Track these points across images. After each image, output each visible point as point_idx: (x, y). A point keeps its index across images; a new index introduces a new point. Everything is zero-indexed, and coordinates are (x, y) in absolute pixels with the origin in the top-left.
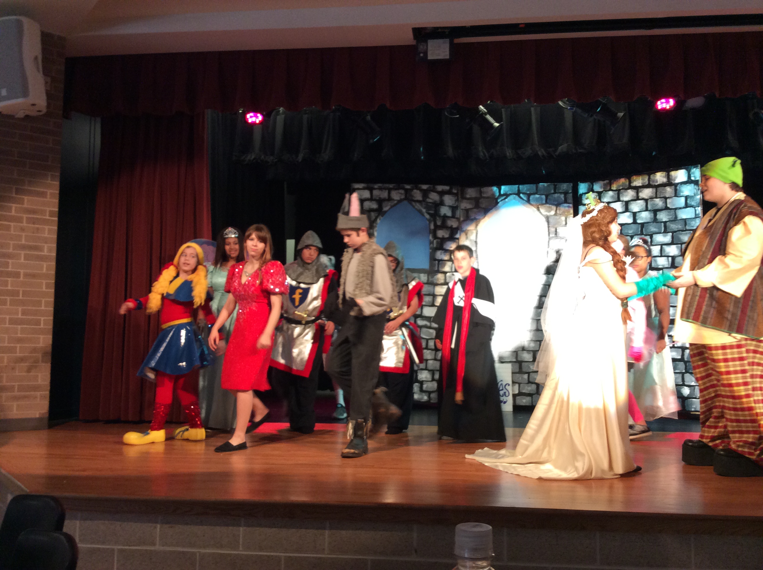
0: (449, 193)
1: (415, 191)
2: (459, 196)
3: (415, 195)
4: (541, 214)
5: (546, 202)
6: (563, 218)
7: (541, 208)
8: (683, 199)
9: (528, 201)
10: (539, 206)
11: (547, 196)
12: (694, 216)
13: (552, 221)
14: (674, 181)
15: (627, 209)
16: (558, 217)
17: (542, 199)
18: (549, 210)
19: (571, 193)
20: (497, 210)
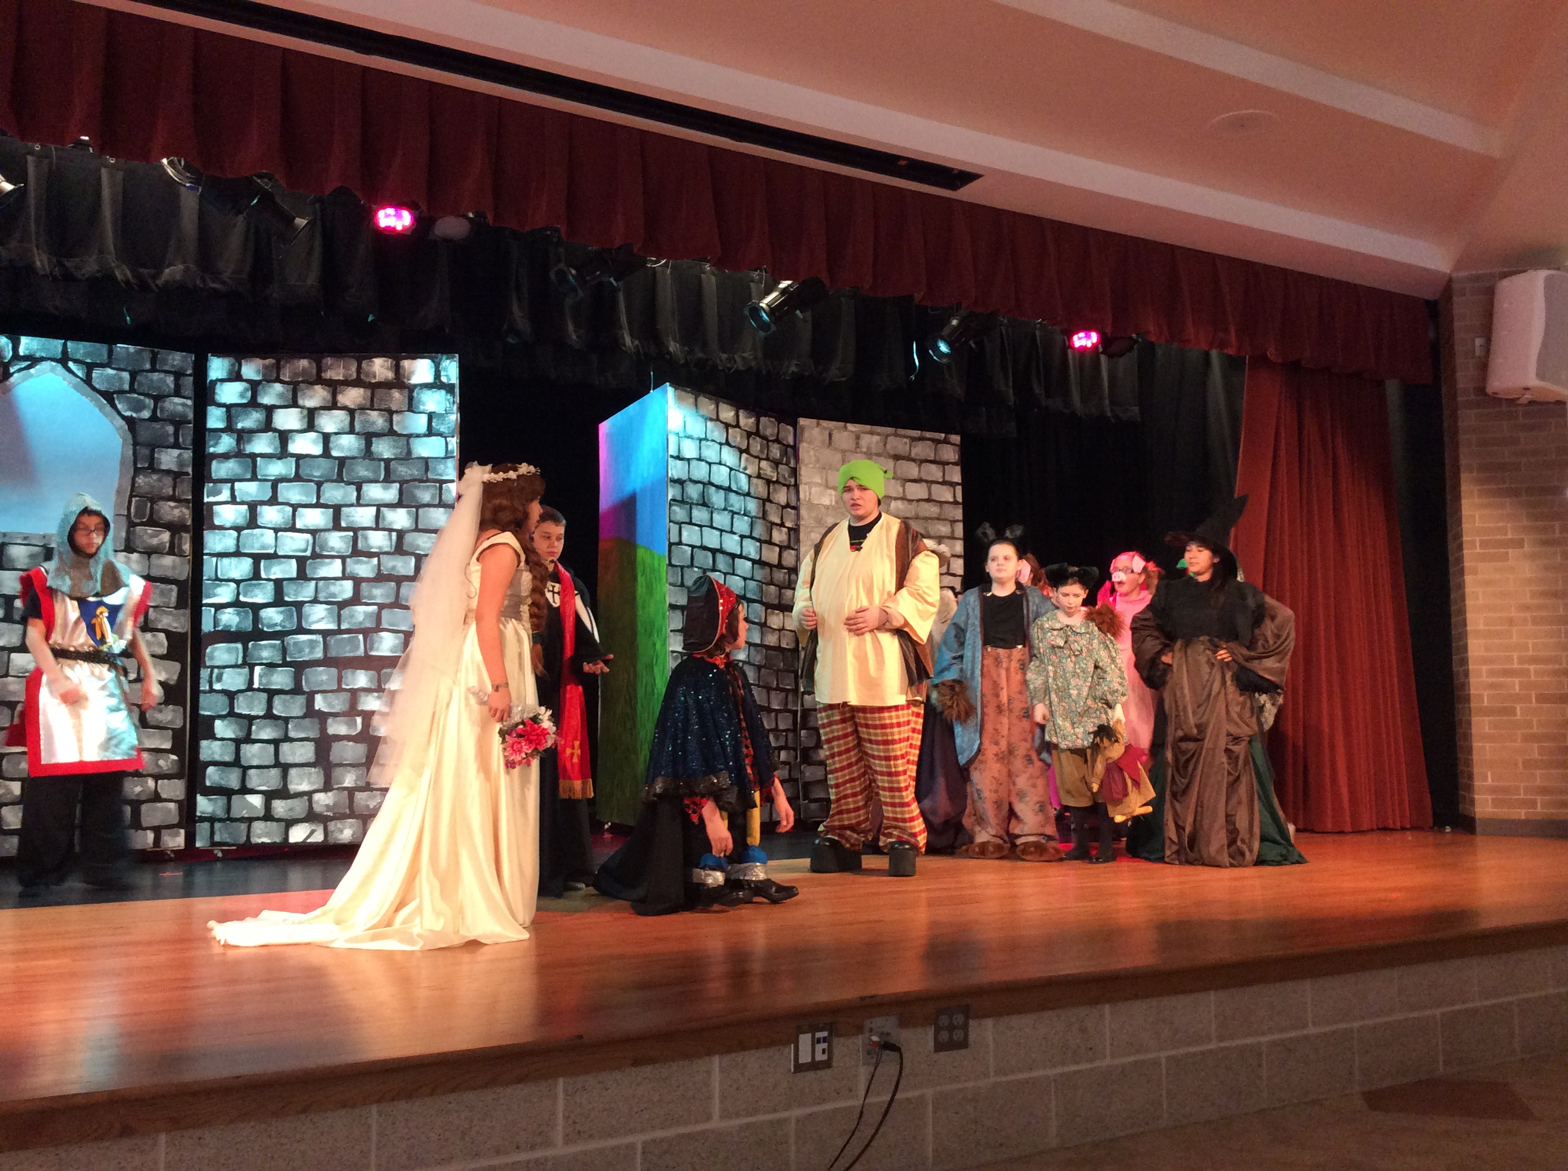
4: (119, 413)
5: (132, 390)
6: (170, 429)
7: (119, 400)
8: (424, 419)
9: (88, 381)
10: (115, 396)
11: (133, 375)
12: (442, 454)
13: (144, 434)
14: (409, 380)
15: (311, 426)
16: (157, 426)
17: (121, 379)
18: (138, 407)
19: (190, 375)
20: (7, 392)
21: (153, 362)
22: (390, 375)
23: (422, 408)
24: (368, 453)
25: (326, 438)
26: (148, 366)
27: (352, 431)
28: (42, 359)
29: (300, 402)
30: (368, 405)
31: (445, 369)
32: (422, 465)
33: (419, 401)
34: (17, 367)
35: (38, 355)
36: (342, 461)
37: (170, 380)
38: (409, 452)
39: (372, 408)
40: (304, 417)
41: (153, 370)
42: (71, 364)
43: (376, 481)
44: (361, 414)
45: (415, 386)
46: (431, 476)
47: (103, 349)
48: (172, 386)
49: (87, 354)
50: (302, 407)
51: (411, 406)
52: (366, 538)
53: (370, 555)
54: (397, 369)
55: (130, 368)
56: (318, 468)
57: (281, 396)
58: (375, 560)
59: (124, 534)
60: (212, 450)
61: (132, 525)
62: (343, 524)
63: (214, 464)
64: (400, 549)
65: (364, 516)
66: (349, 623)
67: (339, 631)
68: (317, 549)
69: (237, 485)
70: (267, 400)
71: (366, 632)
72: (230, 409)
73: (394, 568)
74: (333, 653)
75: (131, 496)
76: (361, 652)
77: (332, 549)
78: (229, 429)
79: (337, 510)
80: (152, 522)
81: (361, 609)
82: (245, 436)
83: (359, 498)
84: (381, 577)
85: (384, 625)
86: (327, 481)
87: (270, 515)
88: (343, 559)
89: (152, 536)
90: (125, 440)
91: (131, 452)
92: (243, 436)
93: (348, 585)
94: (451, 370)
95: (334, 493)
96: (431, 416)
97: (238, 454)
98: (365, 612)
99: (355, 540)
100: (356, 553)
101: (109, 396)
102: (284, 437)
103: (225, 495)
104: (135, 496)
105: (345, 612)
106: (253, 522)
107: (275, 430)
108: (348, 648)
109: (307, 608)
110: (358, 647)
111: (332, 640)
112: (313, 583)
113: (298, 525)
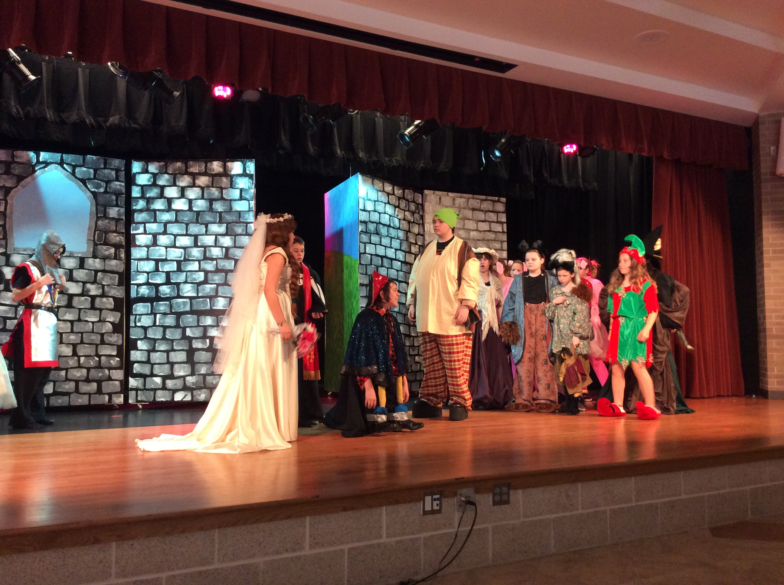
4: (89, 190)
5: (95, 178)
6: (114, 197)
7: (88, 183)
8: (238, 191)
9: (73, 174)
10: (87, 181)
11: (95, 171)
12: (247, 209)
13: (101, 199)
14: (230, 172)
15: (183, 196)
16: (107, 196)
17: (90, 173)
18: (98, 186)
19: (123, 171)
20: (34, 179)
21: (105, 164)
22: (221, 170)
23: (237, 186)
24: (211, 209)
25: (190, 201)
26: (102, 166)
27: (203, 198)
28: (51, 163)
29: (177, 184)
30: (211, 185)
31: (249, 167)
32: (237, 215)
33: (236, 183)
34: (39, 167)
35: (49, 161)
36: (198, 213)
37: (113, 173)
38: (231, 208)
39: (213, 187)
40: (179, 191)
41: (105, 168)
42: (65, 166)
43: (214, 223)
44: (207, 189)
45: (234, 175)
46: (241, 220)
47: (80, 158)
48: (115, 176)
49: (72, 161)
50: (178, 186)
51: (232, 186)
52: (210, 251)
53: (212, 259)
54: (225, 167)
55: (94, 167)
56: (187, 216)
57: (168, 181)
58: (215, 262)
59: (92, 249)
60: (134, 208)
61: (95, 245)
62: (199, 244)
63: (136, 214)
64: (227, 256)
65: (209, 240)
66: (202, 293)
67: (198, 297)
68: (187, 257)
69: (147, 225)
70: (161, 182)
71: (211, 298)
72: (143, 187)
73: (224, 266)
74: (195, 308)
75: (95, 231)
76: (208, 307)
77: (194, 256)
78: (143, 197)
79: (196, 237)
80: (106, 243)
81: (208, 286)
82: (151, 200)
83: (206, 231)
84: (217, 271)
85: (220, 294)
86: (191, 223)
87: (163, 240)
88: (199, 261)
89: (105, 250)
90: (91, 203)
91: (95, 209)
92: (149, 201)
93: (202, 274)
94: (251, 167)
95: (194, 229)
96: (241, 190)
97: (147, 209)
98: (210, 288)
99: (205, 252)
100: (206, 258)
101: (83, 181)
102: (170, 201)
103: (141, 230)
104: (97, 231)
105: (200, 288)
106: (155, 243)
107: (165, 198)
108: (202, 305)
109: (182, 286)
110: (207, 305)
111: (194, 301)
112: (185, 273)
113: (177, 245)
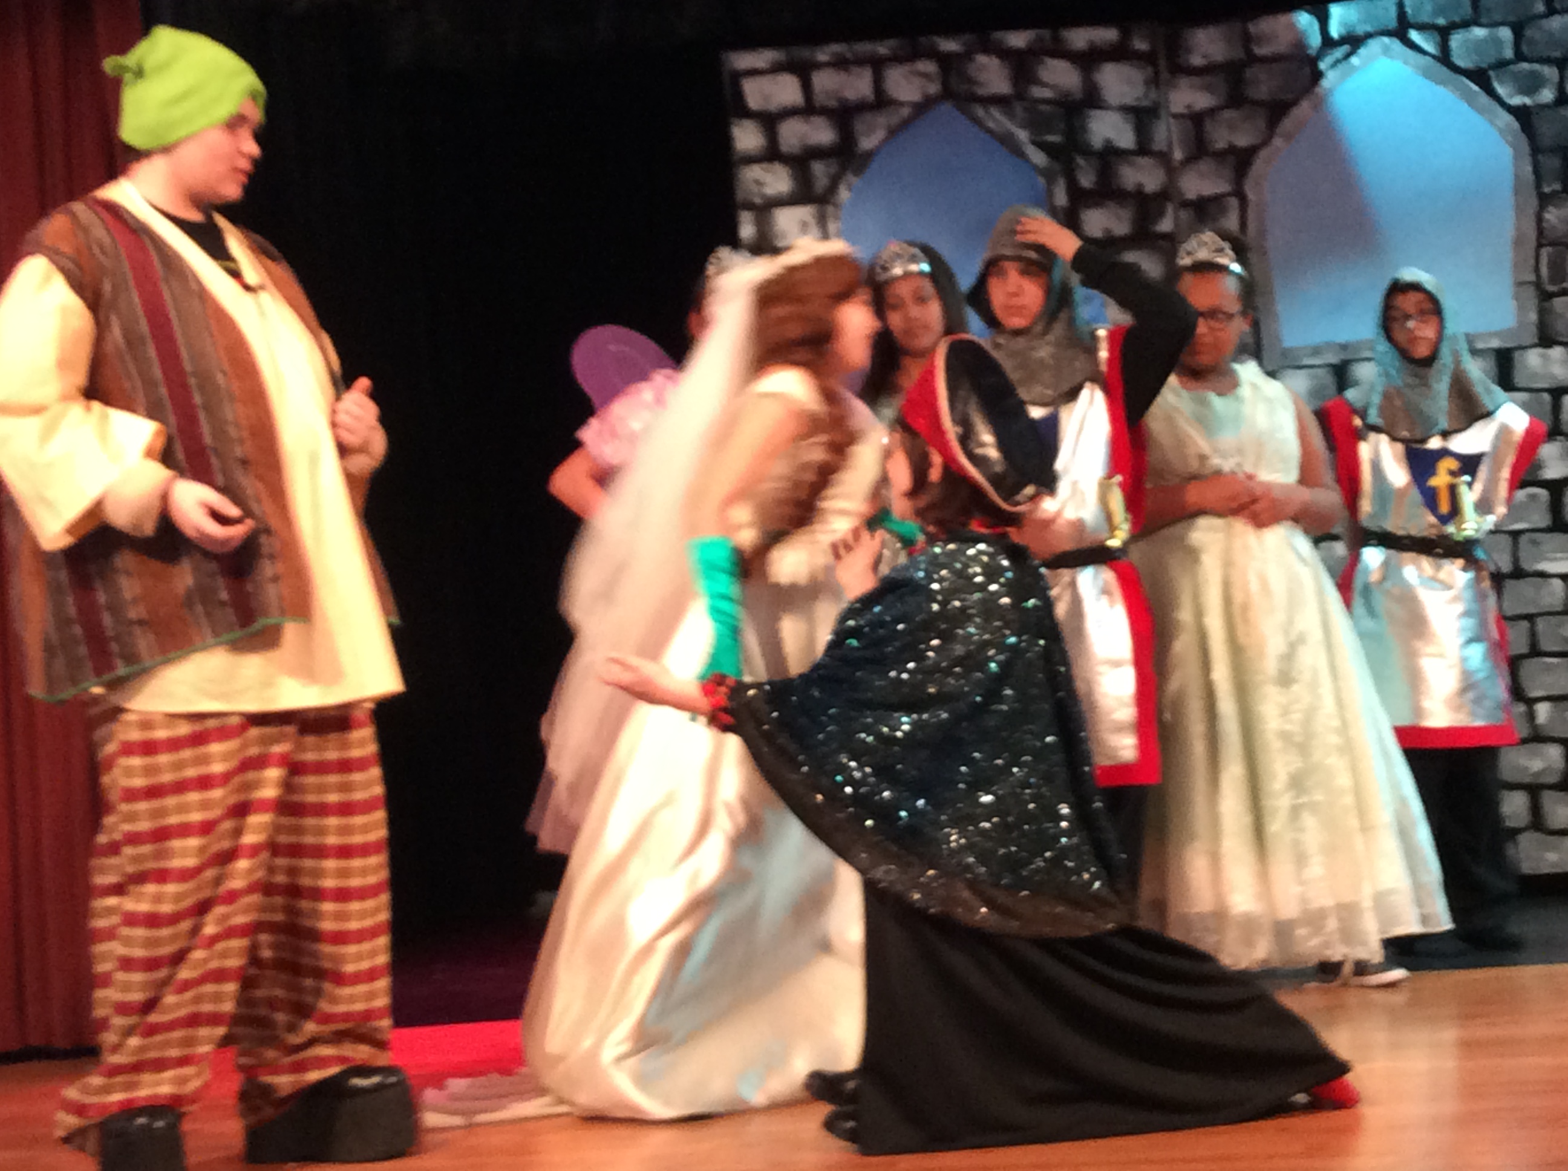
0: (1118, 53)
1: (982, 59)
2: (1162, 63)
3: (982, 77)
4: (1502, 103)
5: (1519, 57)
7: (1499, 80)
9: (1444, 58)
10: (1491, 73)
11: (1518, 30)
13: (1547, 131)
17: (1498, 42)
18: (1531, 85)
20: (1320, 104)
26: (1541, 7)
28: (1369, 36)
34: (1330, 60)
35: (1360, 30)
41: (1551, 11)
42: (1414, 35)
49: (1435, 12)
59: (1533, 317)
61: (1545, 296)
75: (1540, 246)
90: (1516, 149)
91: (1529, 168)
101: (1480, 77)
104: (1545, 245)
